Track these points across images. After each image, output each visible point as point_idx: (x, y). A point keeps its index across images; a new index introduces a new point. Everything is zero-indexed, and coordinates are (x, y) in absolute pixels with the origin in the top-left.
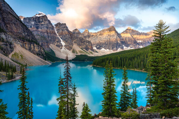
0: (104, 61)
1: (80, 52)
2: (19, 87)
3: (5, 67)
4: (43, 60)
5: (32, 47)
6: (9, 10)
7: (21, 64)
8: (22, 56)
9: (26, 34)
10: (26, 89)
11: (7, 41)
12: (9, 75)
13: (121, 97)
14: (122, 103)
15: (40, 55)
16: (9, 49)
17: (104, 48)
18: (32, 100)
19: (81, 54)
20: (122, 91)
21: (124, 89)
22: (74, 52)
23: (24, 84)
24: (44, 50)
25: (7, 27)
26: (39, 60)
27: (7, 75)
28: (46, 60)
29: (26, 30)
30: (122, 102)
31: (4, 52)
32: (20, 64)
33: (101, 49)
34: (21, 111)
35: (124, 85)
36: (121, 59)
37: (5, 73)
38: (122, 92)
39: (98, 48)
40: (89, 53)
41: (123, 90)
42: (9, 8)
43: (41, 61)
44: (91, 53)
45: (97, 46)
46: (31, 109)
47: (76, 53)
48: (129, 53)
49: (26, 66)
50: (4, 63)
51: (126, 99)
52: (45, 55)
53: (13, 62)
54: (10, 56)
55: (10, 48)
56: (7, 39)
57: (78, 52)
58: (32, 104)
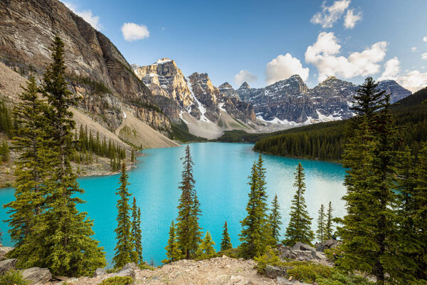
0: (277, 144)
1: (232, 125)
2: (118, 191)
3: (110, 149)
4: (167, 138)
5: (151, 116)
6: (116, 57)
7: (134, 146)
8: (134, 132)
9: (142, 94)
10: (128, 195)
11: (113, 108)
12: (114, 163)
13: (292, 220)
14: (292, 230)
15: (163, 129)
16: (116, 120)
17: (278, 117)
18: (139, 211)
19: (234, 129)
20: (292, 208)
21: (298, 205)
22: (220, 124)
23: (124, 187)
24: (170, 121)
25: (113, 83)
26: (161, 138)
27: (111, 163)
28: (172, 139)
29: (142, 87)
30: (294, 228)
31: (109, 125)
32: (131, 144)
33: (272, 119)
34: (121, 228)
35: (296, 197)
36: (311, 140)
37: (109, 160)
38: (294, 210)
39: (265, 118)
40: (249, 127)
41: (295, 206)
42: (116, 52)
43: (165, 140)
44: (253, 127)
45: (264, 113)
46: (138, 225)
47: (224, 127)
48: (329, 129)
49: (141, 148)
50: (107, 144)
51: (300, 222)
52: (171, 131)
53: (121, 141)
54: (117, 132)
55: (118, 118)
56: (113, 103)
57: (228, 124)
58: (139, 217)
